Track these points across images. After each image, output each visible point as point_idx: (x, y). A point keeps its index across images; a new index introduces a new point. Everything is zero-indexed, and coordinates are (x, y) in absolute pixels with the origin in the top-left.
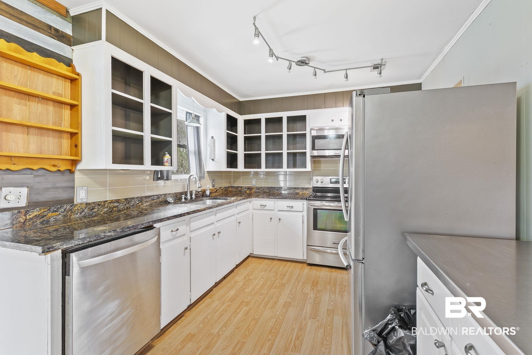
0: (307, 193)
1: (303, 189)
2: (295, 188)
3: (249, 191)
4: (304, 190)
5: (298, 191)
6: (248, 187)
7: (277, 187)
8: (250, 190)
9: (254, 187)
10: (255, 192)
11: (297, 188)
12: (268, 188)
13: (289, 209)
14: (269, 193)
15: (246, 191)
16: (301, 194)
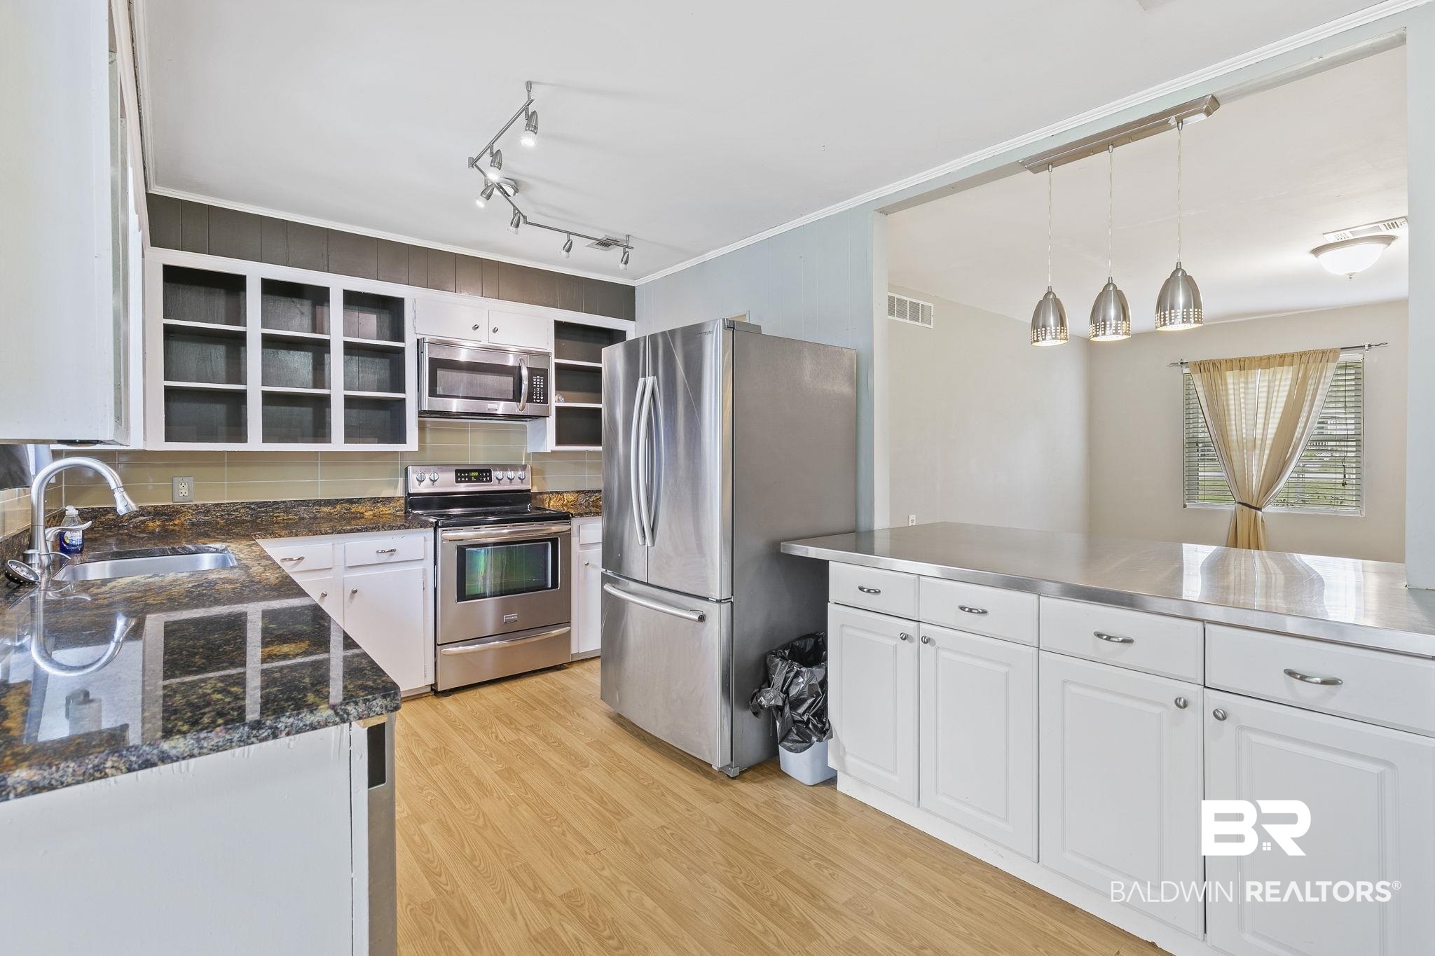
0: (389, 512)
1: (375, 501)
2: (351, 501)
3: (158, 523)
4: (379, 505)
5: (360, 508)
6: (155, 507)
7: (284, 502)
8: (167, 520)
9: (183, 506)
10: (193, 524)
11: (356, 500)
12: (248, 507)
13: (384, 558)
14: (250, 521)
15: (143, 522)
16: (371, 517)
